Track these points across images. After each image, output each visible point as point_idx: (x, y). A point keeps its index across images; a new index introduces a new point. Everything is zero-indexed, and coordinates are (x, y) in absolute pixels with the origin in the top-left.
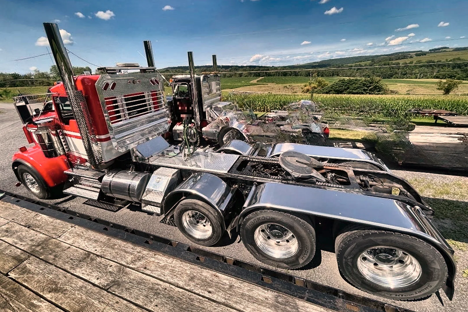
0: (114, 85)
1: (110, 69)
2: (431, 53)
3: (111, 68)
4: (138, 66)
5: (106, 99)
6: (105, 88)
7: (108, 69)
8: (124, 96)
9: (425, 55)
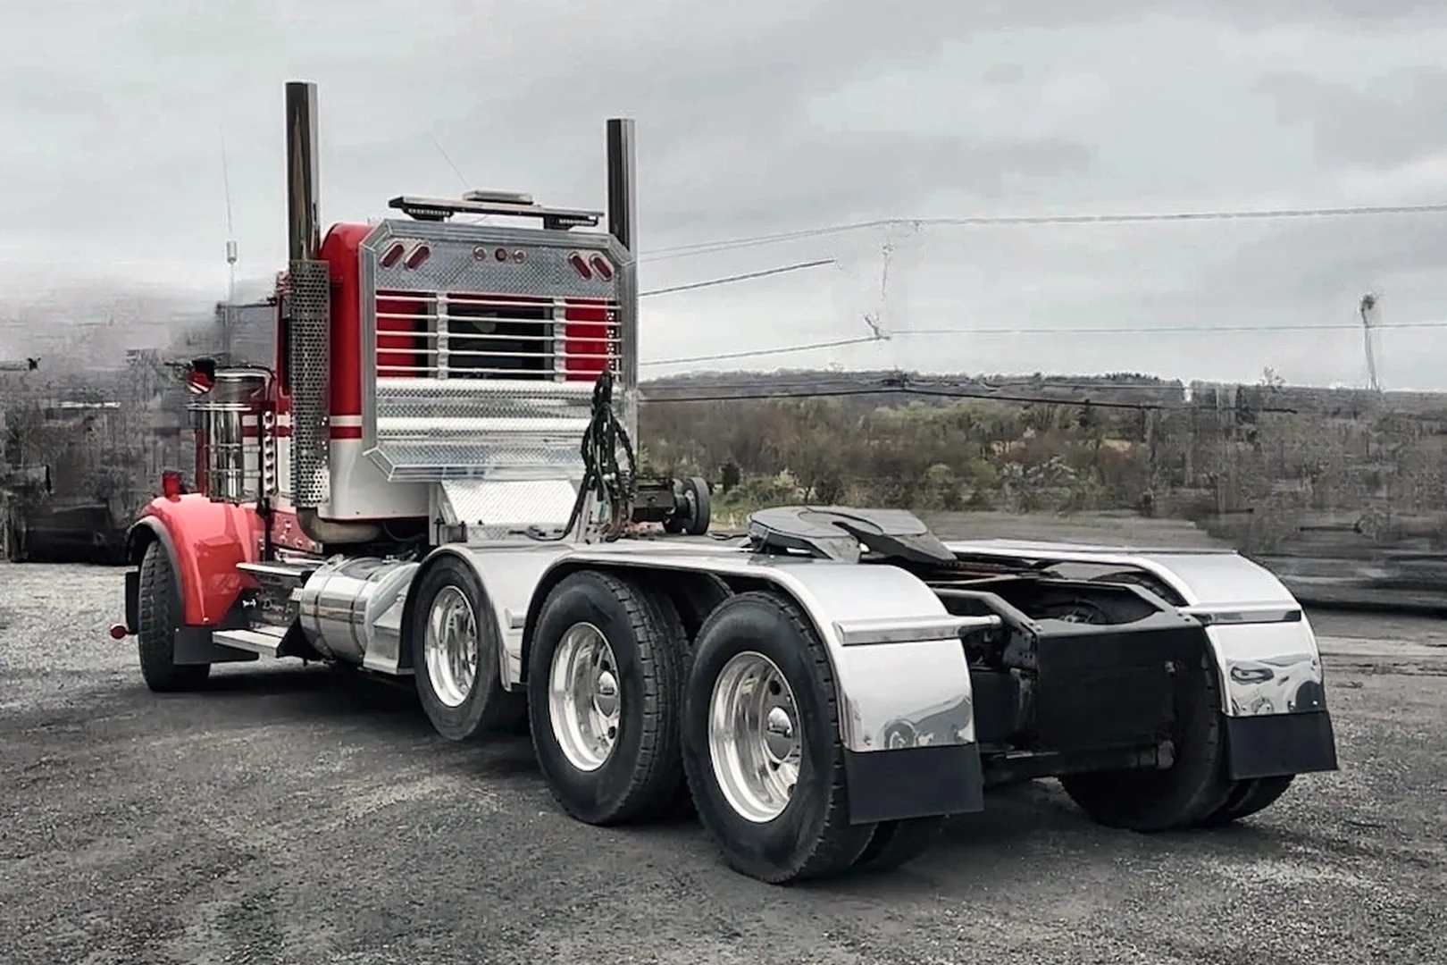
0: (423, 253)
1: (415, 202)
3: (419, 199)
4: (531, 203)
5: (379, 293)
6: (389, 261)
7: (411, 202)
8: (450, 296)
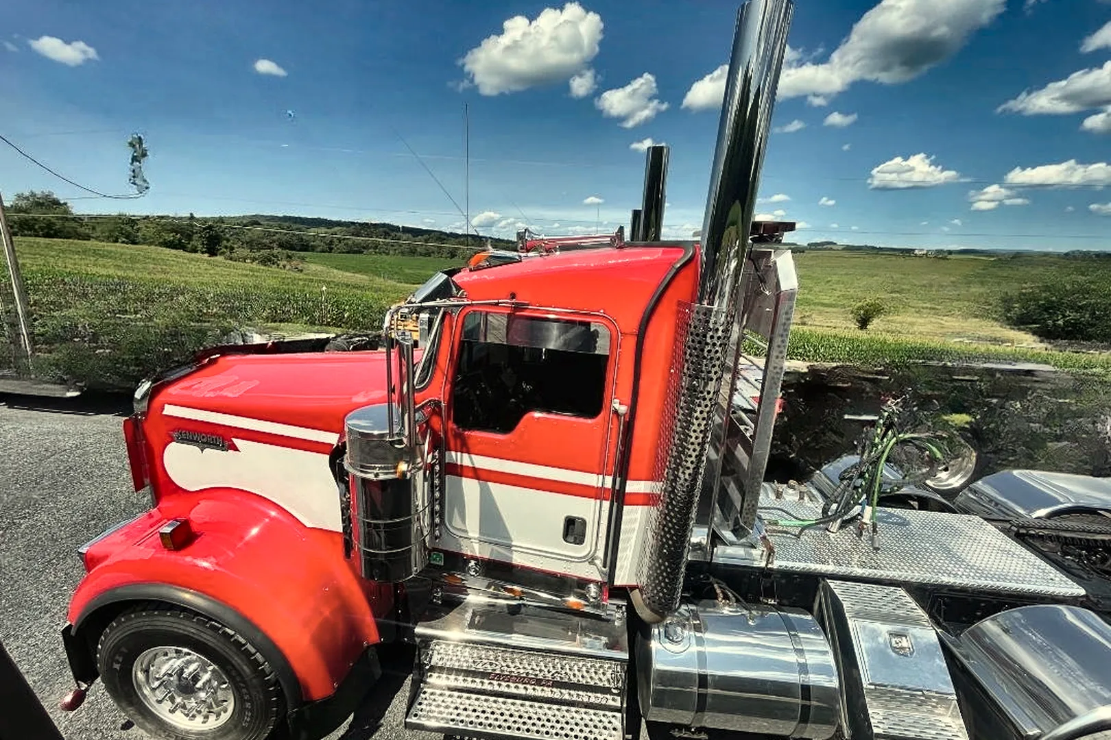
2: (810, 249)
9: (803, 252)
